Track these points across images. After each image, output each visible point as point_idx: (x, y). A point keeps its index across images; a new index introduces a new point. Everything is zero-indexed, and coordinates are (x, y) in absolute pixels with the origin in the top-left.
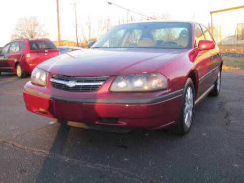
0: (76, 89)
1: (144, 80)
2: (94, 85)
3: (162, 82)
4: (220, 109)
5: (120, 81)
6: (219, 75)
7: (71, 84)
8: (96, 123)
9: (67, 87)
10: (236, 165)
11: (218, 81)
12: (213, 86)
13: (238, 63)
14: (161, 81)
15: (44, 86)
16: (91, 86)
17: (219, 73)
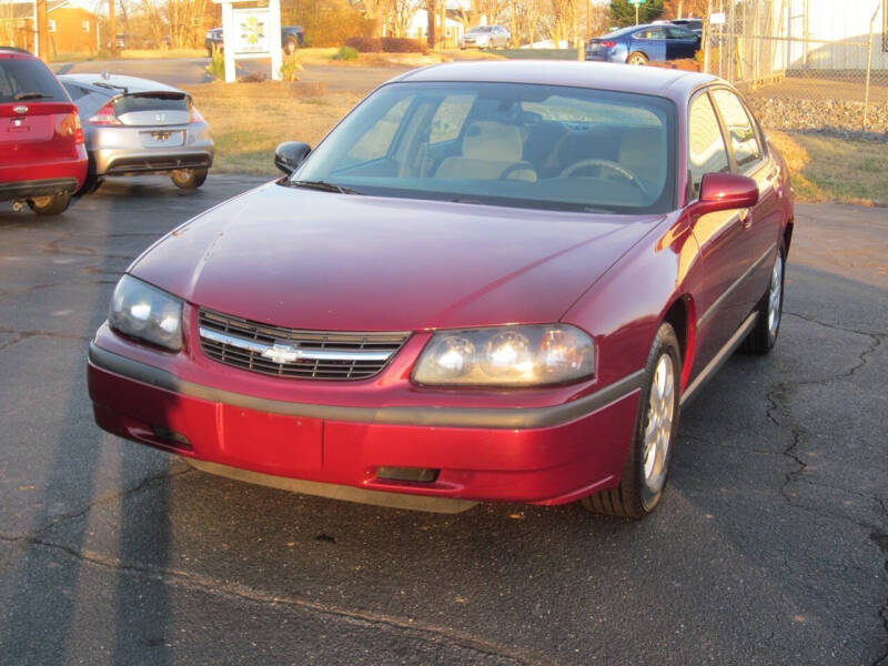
0: (299, 369)
1: (522, 344)
2: (358, 362)
3: (579, 351)
4: (774, 414)
5: (444, 349)
6: (776, 273)
7: (282, 354)
8: (365, 482)
9: (268, 362)
10: (799, 618)
11: (774, 296)
12: (752, 317)
13: (877, 170)
14: (573, 349)
15: (174, 352)
16: (350, 362)
17: (779, 260)
